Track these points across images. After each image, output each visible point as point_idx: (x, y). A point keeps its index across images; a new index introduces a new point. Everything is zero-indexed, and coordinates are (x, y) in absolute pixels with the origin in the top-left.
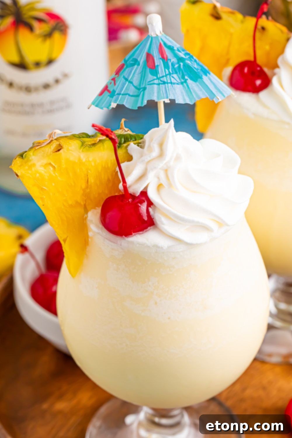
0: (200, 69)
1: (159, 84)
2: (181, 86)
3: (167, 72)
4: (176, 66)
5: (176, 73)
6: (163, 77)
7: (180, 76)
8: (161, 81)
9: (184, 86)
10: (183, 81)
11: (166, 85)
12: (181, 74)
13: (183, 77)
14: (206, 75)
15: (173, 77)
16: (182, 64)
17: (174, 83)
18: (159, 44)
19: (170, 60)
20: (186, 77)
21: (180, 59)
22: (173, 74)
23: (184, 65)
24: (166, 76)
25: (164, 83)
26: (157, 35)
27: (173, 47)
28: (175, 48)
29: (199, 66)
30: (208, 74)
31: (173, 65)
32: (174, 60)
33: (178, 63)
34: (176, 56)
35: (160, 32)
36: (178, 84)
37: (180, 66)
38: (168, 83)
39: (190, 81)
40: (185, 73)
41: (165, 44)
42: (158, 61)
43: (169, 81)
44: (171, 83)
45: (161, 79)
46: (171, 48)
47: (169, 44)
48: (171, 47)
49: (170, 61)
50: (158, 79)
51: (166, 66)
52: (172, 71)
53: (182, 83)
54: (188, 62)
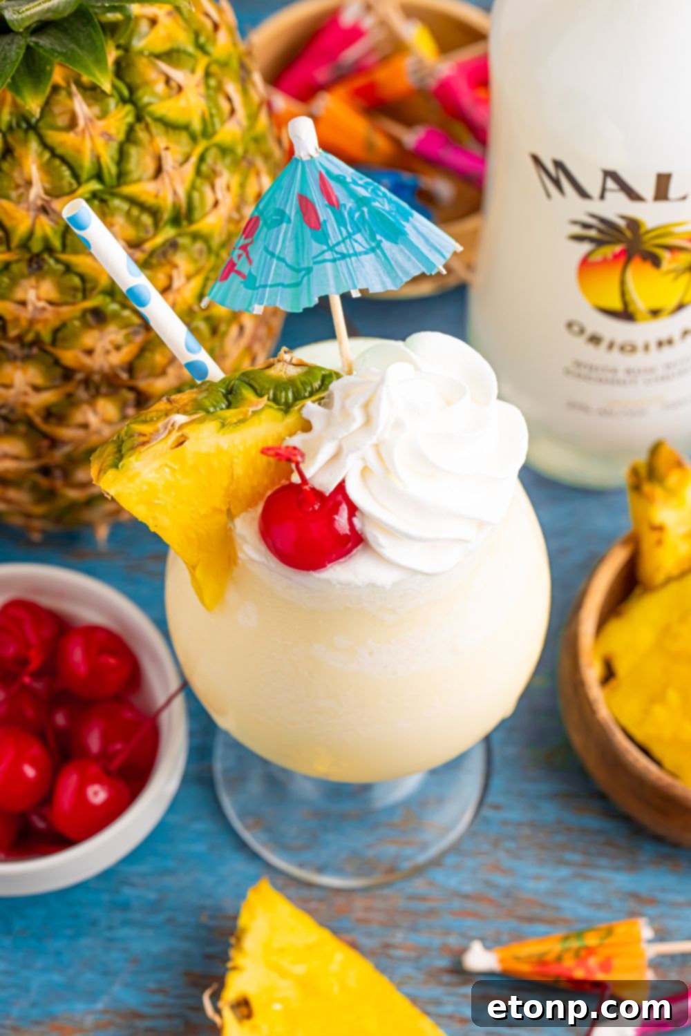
0: (395, 209)
1: (334, 260)
2: (372, 256)
3: (345, 233)
4: (357, 215)
5: (359, 231)
6: (338, 244)
7: (367, 237)
8: (337, 253)
9: (377, 256)
10: (374, 244)
11: (348, 259)
12: (368, 232)
13: (373, 237)
14: (407, 220)
15: (356, 241)
16: (365, 209)
17: (360, 254)
18: (318, 176)
19: (345, 205)
20: (379, 237)
21: (362, 201)
22: (354, 234)
23: (370, 212)
24: (344, 241)
25: (343, 256)
26: (311, 157)
27: (345, 178)
28: (349, 180)
29: (393, 205)
30: (410, 219)
31: (351, 213)
32: (350, 204)
33: (359, 208)
34: (352, 194)
35: (316, 150)
36: (366, 253)
37: (362, 213)
38: (350, 256)
39: (386, 244)
40: (375, 229)
41: (328, 173)
42: (324, 213)
43: (351, 252)
44: (356, 254)
45: (337, 249)
46: (340, 180)
47: (336, 172)
48: (341, 178)
49: (345, 208)
50: (331, 249)
51: (341, 221)
52: (352, 228)
53: (373, 250)
54: (376, 204)
